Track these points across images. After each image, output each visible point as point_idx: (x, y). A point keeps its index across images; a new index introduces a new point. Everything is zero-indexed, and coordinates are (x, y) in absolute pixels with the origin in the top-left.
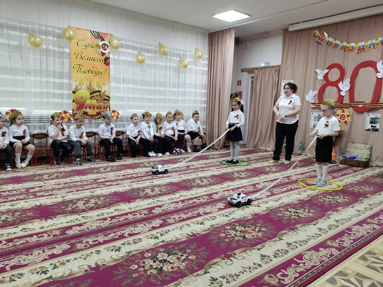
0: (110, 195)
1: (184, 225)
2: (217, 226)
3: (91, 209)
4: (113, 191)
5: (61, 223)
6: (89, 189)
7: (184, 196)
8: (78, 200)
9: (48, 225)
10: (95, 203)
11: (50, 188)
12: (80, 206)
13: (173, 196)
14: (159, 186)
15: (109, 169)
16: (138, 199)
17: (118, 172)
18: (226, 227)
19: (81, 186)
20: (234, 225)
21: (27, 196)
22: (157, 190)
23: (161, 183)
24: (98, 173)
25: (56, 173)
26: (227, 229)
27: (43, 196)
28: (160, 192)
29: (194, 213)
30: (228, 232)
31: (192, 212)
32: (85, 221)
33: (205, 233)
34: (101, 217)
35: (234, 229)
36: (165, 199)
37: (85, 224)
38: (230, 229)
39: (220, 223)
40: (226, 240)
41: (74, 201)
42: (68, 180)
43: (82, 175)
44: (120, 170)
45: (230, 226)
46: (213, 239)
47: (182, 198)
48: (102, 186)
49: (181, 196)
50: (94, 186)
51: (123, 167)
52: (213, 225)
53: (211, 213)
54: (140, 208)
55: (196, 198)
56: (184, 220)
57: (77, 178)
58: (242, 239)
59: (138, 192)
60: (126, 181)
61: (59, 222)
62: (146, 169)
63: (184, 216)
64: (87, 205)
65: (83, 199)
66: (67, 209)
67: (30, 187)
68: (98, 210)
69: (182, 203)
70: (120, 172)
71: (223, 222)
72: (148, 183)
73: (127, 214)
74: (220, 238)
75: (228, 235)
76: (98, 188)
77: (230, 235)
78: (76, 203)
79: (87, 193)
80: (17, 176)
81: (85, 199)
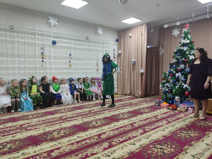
0: (72, 127)
1: (123, 145)
2: (144, 146)
3: (63, 137)
4: (73, 125)
5: (47, 148)
6: (58, 123)
7: (117, 126)
8: (53, 131)
9: (38, 150)
10: (64, 133)
11: (34, 124)
12: (55, 135)
13: (110, 126)
14: (99, 120)
15: (67, 110)
16: (89, 129)
17: (73, 112)
18: (150, 146)
19: (53, 122)
20: (154, 144)
21: (21, 130)
22: (99, 123)
23: (100, 118)
24: (61, 113)
25: (36, 114)
26: (151, 148)
27: (31, 130)
28: (101, 124)
29: (126, 137)
30: (153, 150)
31: (125, 136)
32: (61, 146)
33: (138, 151)
34: (70, 143)
35: (155, 147)
36: (105, 128)
37: (61, 148)
38: (153, 147)
39: (145, 143)
40: (153, 155)
41: (51, 132)
42: (44, 118)
43: (52, 115)
44: (74, 110)
45: (152, 145)
46: (145, 155)
47: (116, 127)
48: (66, 121)
49: (115, 126)
50: (61, 121)
51: (75, 109)
52: (141, 145)
53: (137, 136)
54: (92, 135)
55: (124, 126)
56: (122, 142)
57: (50, 117)
58: (162, 154)
59: (88, 124)
60: (79, 117)
61: (45, 147)
62: (89, 109)
63: (122, 140)
64: (59, 135)
65: (56, 130)
66: (48, 138)
67: (22, 124)
68: (67, 138)
69: (117, 130)
70: (74, 112)
71: (147, 143)
72: (92, 118)
73: (85, 140)
74: (149, 154)
75: (153, 152)
76: (63, 122)
77: (154, 151)
78: (52, 133)
79: (58, 127)
80: (13, 117)
81: (57, 131)
